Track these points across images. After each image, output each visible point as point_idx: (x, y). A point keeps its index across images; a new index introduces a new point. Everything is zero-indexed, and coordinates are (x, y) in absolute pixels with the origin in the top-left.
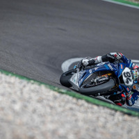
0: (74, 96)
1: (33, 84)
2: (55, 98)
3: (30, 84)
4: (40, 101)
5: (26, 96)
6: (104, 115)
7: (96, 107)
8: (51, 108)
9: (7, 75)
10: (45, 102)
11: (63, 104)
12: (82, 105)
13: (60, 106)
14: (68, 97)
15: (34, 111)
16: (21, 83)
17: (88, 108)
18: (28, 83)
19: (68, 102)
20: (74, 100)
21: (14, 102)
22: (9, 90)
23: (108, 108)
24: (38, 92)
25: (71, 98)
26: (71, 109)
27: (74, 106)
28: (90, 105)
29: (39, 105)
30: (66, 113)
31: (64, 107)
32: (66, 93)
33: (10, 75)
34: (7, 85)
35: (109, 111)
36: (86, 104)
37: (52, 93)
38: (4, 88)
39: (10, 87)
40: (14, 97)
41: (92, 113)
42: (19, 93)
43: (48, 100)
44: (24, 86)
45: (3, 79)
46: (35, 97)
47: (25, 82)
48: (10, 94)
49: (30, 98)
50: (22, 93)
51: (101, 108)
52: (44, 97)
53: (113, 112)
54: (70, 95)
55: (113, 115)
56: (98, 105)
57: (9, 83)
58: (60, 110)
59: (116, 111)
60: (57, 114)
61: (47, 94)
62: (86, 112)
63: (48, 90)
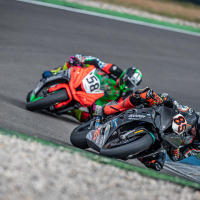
0: (122, 168)
1: (62, 151)
2: (95, 170)
3: (58, 152)
4: (73, 175)
5: (53, 169)
6: (166, 193)
7: (153, 182)
8: (89, 185)
9: (25, 140)
10: (80, 176)
11: (105, 179)
12: (134, 179)
13: (102, 182)
14: (113, 168)
15: (64, 190)
16: (44, 150)
17: (142, 183)
18: (55, 150)
19: (113, 176)
20: (123, 173)
21: (35, 178)
22: (28, 161)
23: (171, 182)
24: (69, 162)
25: (117, 170)
26: (118, 185)
27: (122, 181)
28: (145, 180)
29: (71, 182)
30: (111, 191)
31: (108, 182)
32: (111, 164)
33: (29, 139)
34: (24, 155)
35: (172, 186)
36: (139, 178)
37: (90, 163)
38: (21, 158)
39: (29, 157)
40: (35, 171)
41: (148, 190)
42: (42, 165)
43: (85, 174)
44: (50, 155)
45: (20, 146)
46: (65, 170)
47: (50, 149)
48: (30, 166)
49: (59, 172)
50: (46, 165)
51: (162, 182)
52: (78, 169)
53: (179, 188)
54: (117, 166)
55: (179, 192)
56: (157, 179)
57: (28, 151)
58: (101, 187)
59: (183, 186)
60: (97, 193)
61: (83, 165)
62: (139, 189)
63: (85, 159)
